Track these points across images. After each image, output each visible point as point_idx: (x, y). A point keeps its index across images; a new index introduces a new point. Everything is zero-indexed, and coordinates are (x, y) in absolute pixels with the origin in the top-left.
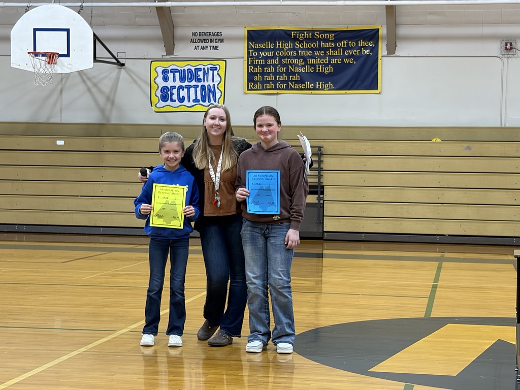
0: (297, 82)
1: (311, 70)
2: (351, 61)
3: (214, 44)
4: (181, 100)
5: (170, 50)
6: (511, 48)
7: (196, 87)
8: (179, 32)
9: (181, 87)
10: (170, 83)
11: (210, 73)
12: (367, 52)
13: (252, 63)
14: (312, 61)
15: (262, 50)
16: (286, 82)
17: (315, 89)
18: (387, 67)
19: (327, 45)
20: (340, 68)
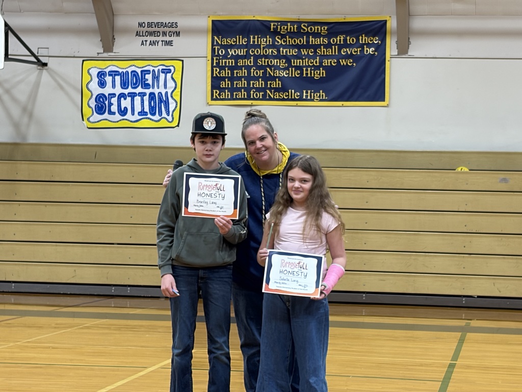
0: (277, 90)
1: (297, 74)
2: (349, 62)
3: (168, 38)
4: (123, 112)
5: (108, 46)
7: (142, 95)
8: (120, 22)
9: (122, 96)
10: (107, 90)
11: (162, 76)
12: (371, 51)
13: (218, 64)
14: (298, 62)
15: (231, 46)
16: (263, 90)
17: (301, 99)
18: (397, 71)
19: (318, 41)
20: (334, 72)
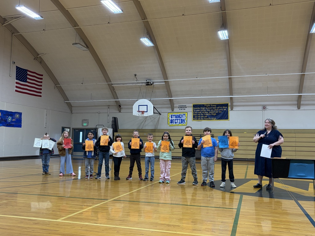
0: (206, 118)
1: (210, 114)
2: (221, 112)
3: (184, 108)
4: (176, 123)
5: (173, 110)
6: (265, 108)
7: (179, 119)
8: (175, 105)
9: (176, 120)
10: (173, 119)
11: (183, 116)
12: (225, 110)
13: (194, 113)
14: (210, 112)
15: (197, 110)
16: (203, 118)
17: (211, 119)
18: (231, 113)
19: (214, 108)
20: (218, 114)
